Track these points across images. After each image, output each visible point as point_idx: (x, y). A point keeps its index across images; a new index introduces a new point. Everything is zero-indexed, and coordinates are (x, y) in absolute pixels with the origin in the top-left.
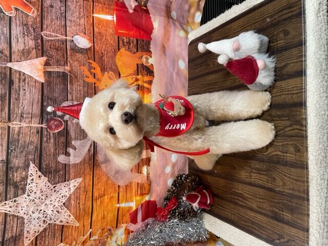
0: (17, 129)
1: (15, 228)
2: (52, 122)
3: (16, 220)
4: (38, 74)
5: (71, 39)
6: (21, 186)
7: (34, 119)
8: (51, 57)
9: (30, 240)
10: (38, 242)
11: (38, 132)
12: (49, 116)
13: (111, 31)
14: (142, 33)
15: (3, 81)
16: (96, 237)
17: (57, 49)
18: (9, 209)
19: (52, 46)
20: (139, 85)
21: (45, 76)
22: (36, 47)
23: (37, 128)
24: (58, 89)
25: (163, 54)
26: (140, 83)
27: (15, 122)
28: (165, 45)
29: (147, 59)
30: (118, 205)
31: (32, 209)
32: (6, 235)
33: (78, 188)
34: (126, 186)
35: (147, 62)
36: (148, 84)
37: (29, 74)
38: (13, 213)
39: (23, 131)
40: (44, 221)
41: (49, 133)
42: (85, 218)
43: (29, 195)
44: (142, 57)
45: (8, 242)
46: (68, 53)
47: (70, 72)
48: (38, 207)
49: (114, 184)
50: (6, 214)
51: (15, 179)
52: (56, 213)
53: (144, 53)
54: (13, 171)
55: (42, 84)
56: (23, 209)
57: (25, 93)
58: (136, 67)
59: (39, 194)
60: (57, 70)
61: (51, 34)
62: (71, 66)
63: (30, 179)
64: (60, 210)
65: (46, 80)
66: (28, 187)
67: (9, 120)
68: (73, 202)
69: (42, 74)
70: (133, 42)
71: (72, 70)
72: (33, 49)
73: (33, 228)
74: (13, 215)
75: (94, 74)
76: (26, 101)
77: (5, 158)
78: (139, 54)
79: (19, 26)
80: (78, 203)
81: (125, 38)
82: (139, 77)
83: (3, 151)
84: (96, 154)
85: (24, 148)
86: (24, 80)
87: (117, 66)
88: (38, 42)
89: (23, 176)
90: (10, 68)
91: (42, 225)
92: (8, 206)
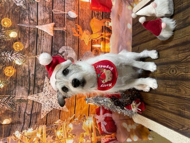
1: (37, 108)
3: (38, 104)
4: (50, 32)
5: (67, 13)
6: (41, 88)
8: (57, 22)
9: (44, 115)
10: (48, 117)
12: (55, 53)
13: (88, 8)
14: (106, 8)
15: (34, 35)
16: (77, 119)
17: (60, 19)
18: (35, 99)
19: (57, 17)
20: (103, 38)
21: (53, 33)
22: (50, 18)
24: (60, 39)
25: (118, 20)
26: (103, 37)
27: (38, 56)
28: (120, 15)
29: (108, 23)
31: (46, 100)
32: (33, 111)
35: (108, 25)
36: (108, 37)
37: (46, 32)
38: (36, 101)
40: (51, 107)
42: (72, 108)
43: (44, 93)
44: (105, 22)
45: (33, 115)
46: (65, 21)
47: (66, 31)
48: (48, 100)
50: (33, 101)
51: (38, 84)
52: (57, 103)
53: (106, 20)
54: (37, 80)
55: (52, 36)
56: (42, 99)
57: (44, 41)
58: (101, 28)
59: (49, 93)
60: (59, 29)
61: (57, 11)
62: (67, 28)
63: (45, 84)
65: (54, 35)
66: (44, 89)
67: (36, 54)
69: (52, 31)
70: (100, 14)
71: (67, 29)
72: (48, 19)
73: (46, 109)
74: (36, 102)
75: (79, 32)
76: (44, 45)
77: (34, 73)
78: (103, 20)
79: (42, 7)
80: (68, 99)
81: (96, 12)
82: (103, 33)
83: (33, 70)
85: (43, 69)
86: (44, 35)
87: (91, 27)
88: (50, 15)
89: (42, 83)
90: (37, 29)
91: (50, 108)
92: (34, 97)
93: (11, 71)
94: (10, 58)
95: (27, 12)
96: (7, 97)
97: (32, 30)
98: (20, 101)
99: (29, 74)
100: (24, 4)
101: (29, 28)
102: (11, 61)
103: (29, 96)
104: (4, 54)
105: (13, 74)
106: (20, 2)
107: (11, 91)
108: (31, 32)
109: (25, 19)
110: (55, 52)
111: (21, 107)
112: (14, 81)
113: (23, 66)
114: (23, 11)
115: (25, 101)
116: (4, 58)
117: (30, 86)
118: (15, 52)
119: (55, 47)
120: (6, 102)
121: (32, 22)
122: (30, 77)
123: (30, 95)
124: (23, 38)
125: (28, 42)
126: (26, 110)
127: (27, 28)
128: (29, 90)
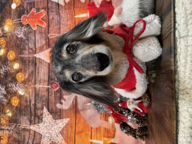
0: (38, 89)
2: (53, 84)
3: (39, 135)
4: (46, 59)
6: (40, 118)
7: (45, 83)
11: (47, 90)
12: (52, 82)
15: (33, 64)
18: (36, 129)
19: (53, 42)
21: (50, 59)
22: (46, 44)
23: (46, 88)
27: (37, 85)
30: (91, 141)
31: (46, 131)
32: (34, 142)
33: (67, 124)
34: (97, 129)
37: (43, 59)
38: (37, 131)
39: (41, 89)
40: (50, 139)
41: (52, 91)
42: (71, 143)
43: (44, 124)
48: (48, 131)
49: (88, 126)
50: (35, 131)
51: (38, 114)
52: (56, 136)
54: (37, 110)
55: (49, 64)
56: (42, 130)
57: (41, 69)
59: (48, 124)
61: (53, 35)
63: (44, 115)
64: (58, 135)
65: (50, 61)
66: (43, 119)
67: (35, 84)
68: (64, 132)
69: (48, 58)
72: (44, 45)
73: (45, 141)
74: (38, 133)
76: (42, 74)
77: (34, 103)
79: (38, 34)
80: (67, 133)
83: (33, 99)
84: (77, 104)
85: (41, 98)
86: (41, 63)
88: (47, 41)
89: (41, 113)
90: (35, 57)
91: (49, 141)
92: (35, 127)
93: (16, 101)
94: (15, 88)
95: (27, 42)
96: (15, 125)
97: (31, 59)
98: (24, 130)
99: (30, 104)
100: (24, 35)
101: (29, 58)
102: (16, 91)
103: (31, 126)
104: (11, 85)
105: (17, 104)
106: (21, 33)
107: (17, 120)
108: (31, 62)
109: (25, 49)
110: (52, 79)
111: (25, 136)
112: (19, 110)
113: (25, 96)
114: (24, 41)
115: (28, 130)
116: (11, 88)
117: (31, 116)
118: (18, 83)
119: (51, 74)
120: (14, 130)
121: (31, 51)
122: (31, 107)
123: (32, 124)
124: (24, 68)
125: (28, 72)
126: (29, 140)
127: (27, 57)
128: (31, 120)
